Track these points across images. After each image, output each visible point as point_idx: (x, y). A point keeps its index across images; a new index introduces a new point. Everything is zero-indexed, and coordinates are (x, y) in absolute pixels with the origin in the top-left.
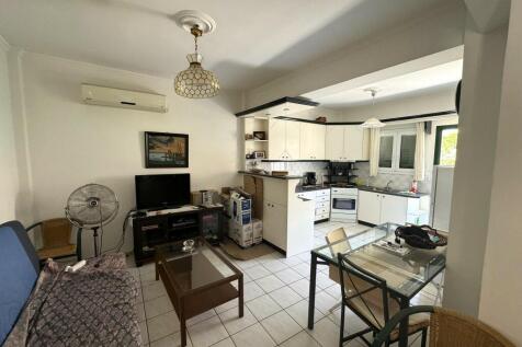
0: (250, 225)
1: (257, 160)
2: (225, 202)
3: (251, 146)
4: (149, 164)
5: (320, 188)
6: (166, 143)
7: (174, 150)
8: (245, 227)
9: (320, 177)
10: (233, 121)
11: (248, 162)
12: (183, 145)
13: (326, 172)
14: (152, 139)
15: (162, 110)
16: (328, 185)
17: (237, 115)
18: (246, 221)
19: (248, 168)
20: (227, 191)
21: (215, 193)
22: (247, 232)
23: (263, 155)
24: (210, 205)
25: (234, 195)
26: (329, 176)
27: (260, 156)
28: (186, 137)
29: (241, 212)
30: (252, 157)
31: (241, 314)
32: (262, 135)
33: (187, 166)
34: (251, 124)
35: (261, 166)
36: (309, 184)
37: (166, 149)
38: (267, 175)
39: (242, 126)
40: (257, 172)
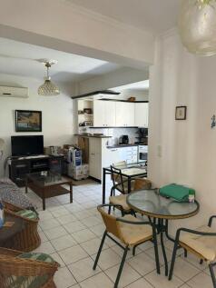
0: (80, 166)
1: (87, 127)
2: (66, 153)
3: (82, 118)
4: (18, 130)
5: (131, 145)
6: (28, 117)
7: (33, 121)
8: (77, 167)
9: (132, 138)
10: (71, 102)
11: (80, 128)
12: (38, 118)
13: (137, 136)
14: (20, 114)
15: (26, 97)
16: (136, 144)
17: (73, 98)
18: (78, 164)
19: (80, 131)
20: (67, 147)
21: (60, 148)
22: (79, 170)
23: (90, 123)
24: (56, 154)
25: (71, 149)
26: (139, 138)
27: (88, 124)
28: (40, 113)
29: (74, 158)
30: (83, 125)
31: (71, 202)
32: (89, 111)
33: (41, 131)
34: (82, 104)
35: (89, 131)
36: (123, 143)
37: (27, 120)
38: (91, 136)
39: (76, 105)
40: (86, 134)
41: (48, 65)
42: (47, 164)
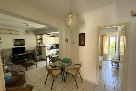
0: (39, 56)
1: (41, 44)
2: (34, 52)
3: (39, 41)
4: (15, 45)
5: (54, 49)
6: (19, 41)
7: (21, 42)
8: (38, 56)
9: (55, 47)
10: (35, 37)
11: (38, 44)
12: (23, 41)
13: (56, 46)
14: (16, 40)
15: (18, 34)
16: (56, 48)
17: (36, 35)
18: (38, 55)
19: (38, 45)
20: (34, 50)
21: (31, 51)
22: (38, 57)
23: (42, 43)
24: (30, 53)
25: (35, 51)
26: (56, 47)
28: (24, 40)
29: (37, 54)
30: (39, 43)
31: (36, 67)
32: (41, 39)
33: (24, 45)
34: (39, 37)
35: (41, 45)
36: (52, 48)
37: (19, 42)
38: (42, 47)
39: (37, 37)
41: (27, 25)
42: (27, 56)
